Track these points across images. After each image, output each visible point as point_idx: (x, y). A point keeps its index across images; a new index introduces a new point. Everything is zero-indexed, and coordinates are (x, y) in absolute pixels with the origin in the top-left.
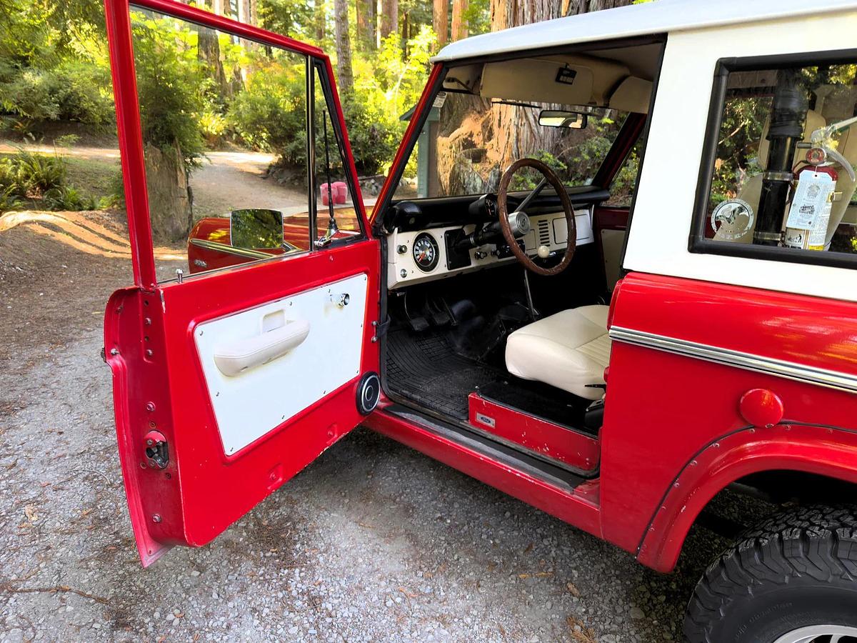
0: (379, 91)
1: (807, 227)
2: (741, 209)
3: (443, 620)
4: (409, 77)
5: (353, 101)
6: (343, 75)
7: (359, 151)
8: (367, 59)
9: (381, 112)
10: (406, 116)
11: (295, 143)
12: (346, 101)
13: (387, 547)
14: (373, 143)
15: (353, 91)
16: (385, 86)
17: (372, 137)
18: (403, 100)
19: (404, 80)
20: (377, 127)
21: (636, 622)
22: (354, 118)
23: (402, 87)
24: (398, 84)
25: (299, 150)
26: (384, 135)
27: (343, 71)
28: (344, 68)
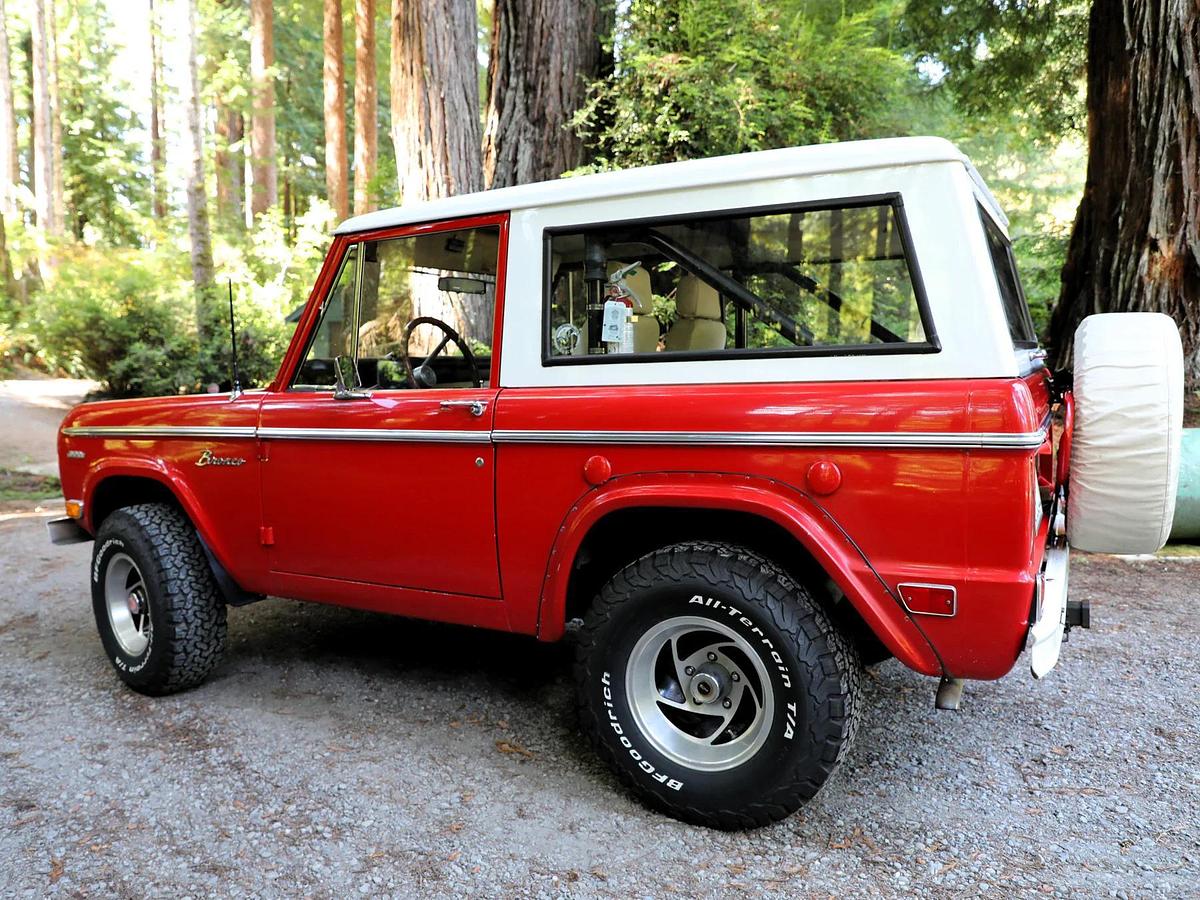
0: (254, 285)
1: (617, 340)
2: (572, 331)
3: (374, 760)
4: (298, 266)
5: (214, 299)
6: (199, 265)
7: (225, 367)
8: (233, 243)
9: (258, 314)
10: (296, 316)
11: (128, 361)
12: (204, 300)
13: (311, 724)
14: (246, 357)
15: (215, 286)
16: (262, 278)
17: (246, 347)
18: (290, 295)
19: (289, 270)
20: (252, 333)
21: (563, 738)
22: (217, 321)
23: (287, 280)
24: (280, 276)
25: (134, 370)
26: (264, 344)
27: (200, 260)
28: (201, 255)
